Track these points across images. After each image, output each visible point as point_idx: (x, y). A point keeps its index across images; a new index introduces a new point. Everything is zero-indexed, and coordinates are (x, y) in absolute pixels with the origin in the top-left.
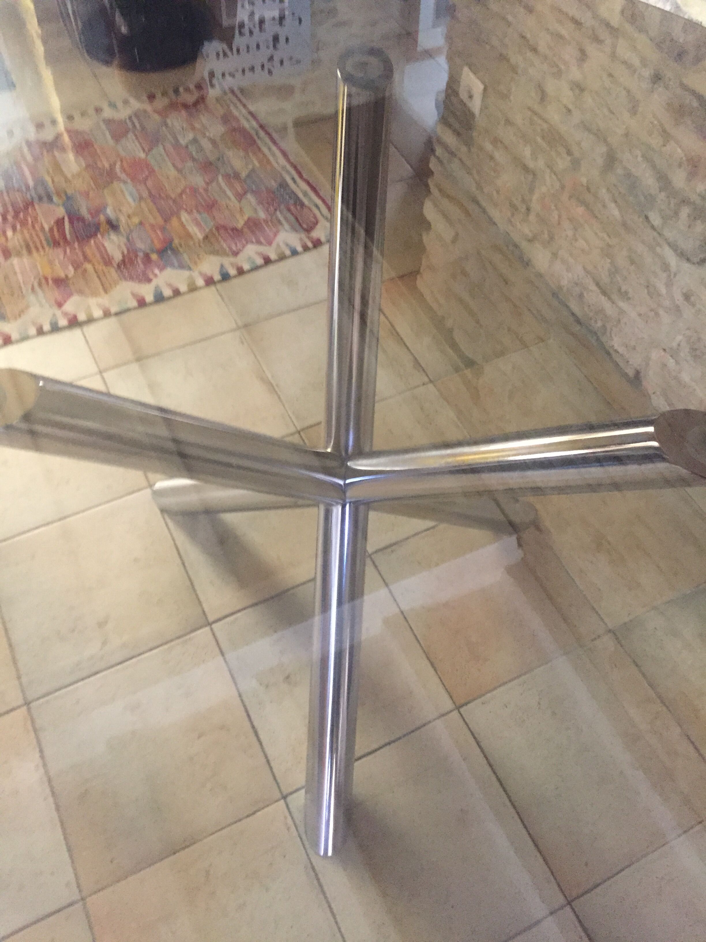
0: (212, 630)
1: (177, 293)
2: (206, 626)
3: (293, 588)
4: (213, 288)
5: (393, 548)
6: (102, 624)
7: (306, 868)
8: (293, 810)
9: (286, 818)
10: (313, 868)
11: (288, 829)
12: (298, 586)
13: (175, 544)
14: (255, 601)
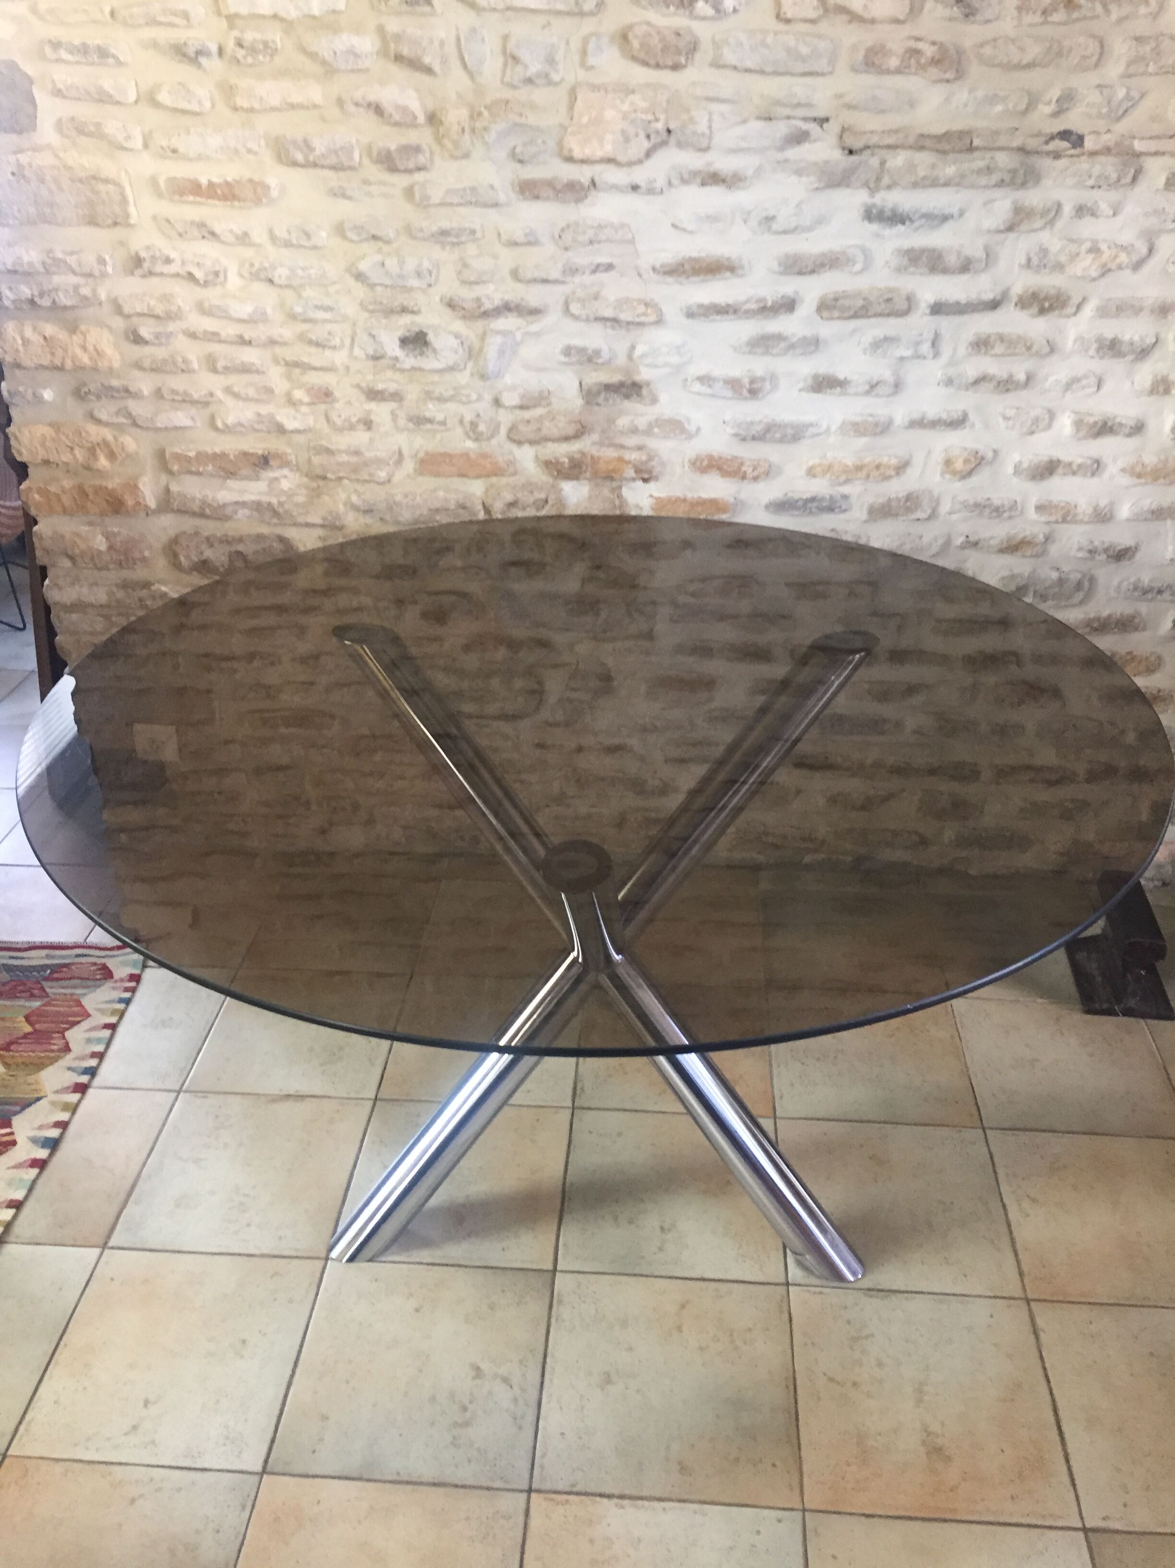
0: (562, 1271)
1: (63, 1125)
2: (555, 1275)
3: (564, 1184)
4: (91, 1092)
5: (579, 1088)
6: (478, 1372)
7: (866, 1295)
8: (802, 1281)
9: (809, 1291)
10: (869, 1290)
11: (821, 1293)
12: (565, 1178)
13: (428, 1264)
14: (556, 1221)
